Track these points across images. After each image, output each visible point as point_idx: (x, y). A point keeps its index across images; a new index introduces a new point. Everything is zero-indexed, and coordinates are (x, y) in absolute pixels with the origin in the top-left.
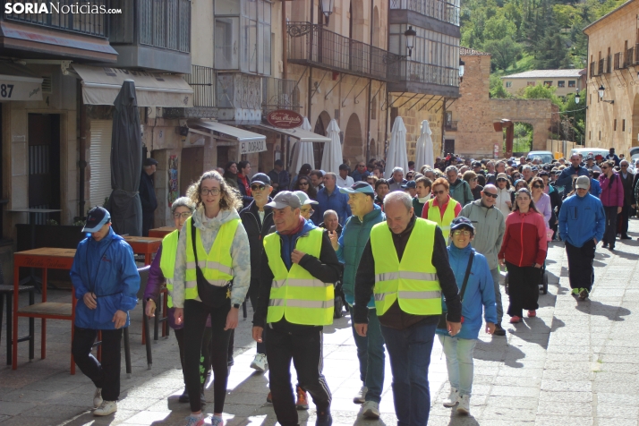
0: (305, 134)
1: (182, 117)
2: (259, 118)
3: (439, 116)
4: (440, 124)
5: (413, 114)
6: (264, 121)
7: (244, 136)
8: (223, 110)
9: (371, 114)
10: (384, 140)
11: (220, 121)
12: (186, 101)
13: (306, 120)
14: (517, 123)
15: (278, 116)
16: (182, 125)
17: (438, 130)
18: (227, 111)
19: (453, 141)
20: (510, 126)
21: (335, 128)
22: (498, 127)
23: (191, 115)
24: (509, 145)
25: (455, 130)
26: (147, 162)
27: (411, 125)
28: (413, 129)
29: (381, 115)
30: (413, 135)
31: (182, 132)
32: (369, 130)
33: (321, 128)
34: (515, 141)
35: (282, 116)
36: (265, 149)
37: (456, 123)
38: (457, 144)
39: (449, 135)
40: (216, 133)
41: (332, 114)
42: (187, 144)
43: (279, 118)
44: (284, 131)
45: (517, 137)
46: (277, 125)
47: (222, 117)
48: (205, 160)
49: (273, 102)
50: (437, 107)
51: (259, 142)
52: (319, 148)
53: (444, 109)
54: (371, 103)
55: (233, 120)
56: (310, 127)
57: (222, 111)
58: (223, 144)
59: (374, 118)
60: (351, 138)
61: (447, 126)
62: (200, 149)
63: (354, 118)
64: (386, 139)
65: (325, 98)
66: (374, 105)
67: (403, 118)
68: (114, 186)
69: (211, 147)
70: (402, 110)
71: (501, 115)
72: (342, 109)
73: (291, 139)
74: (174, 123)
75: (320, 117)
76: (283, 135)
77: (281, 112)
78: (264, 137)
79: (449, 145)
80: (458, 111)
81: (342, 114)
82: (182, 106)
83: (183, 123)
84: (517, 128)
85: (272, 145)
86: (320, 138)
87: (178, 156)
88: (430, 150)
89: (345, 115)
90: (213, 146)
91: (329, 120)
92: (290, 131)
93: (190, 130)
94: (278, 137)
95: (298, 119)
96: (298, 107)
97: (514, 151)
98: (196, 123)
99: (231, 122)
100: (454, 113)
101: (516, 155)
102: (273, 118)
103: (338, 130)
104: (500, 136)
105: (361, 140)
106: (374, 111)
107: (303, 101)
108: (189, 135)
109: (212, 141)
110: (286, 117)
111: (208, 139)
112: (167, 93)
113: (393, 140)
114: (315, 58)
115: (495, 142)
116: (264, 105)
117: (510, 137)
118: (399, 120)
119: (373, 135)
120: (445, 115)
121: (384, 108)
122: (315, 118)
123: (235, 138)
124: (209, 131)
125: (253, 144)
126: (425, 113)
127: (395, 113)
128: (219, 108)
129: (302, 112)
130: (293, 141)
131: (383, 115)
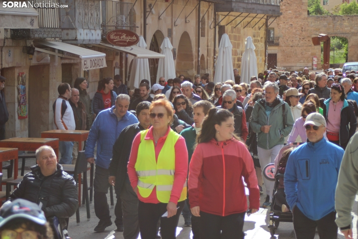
0: (141, 51)
1: (29, 38)
2: (99, 38)
3: (262, 32)
4: (263, 40)
5: (239, 32)
6: (103, 40)
7: (85, 54)
8: (66, 30)
9: (200, 32)
10: (212, 55)
11: (64, 41)
12: (32, 23)
13: (142, 38)
14: (334, 37)
15: (116, 35)
16: (29, 45)
17: (262, 45)
18: (70, 32)
19: (276, 54)
20: (327, 40)
21: (168, 45)
22: (316, 41)
23: (37, 36)
24: (326, 58)
25: (277, 45)
27: (237, 41)
28: (239, 45)
29: (210, 33)
30: (239, 51)
31: (29, 51)
32: (199, 47)
33: (155, 46)
34: (331, 53)
35: (120, 36)
36: (105, 65)
37: (278, 38)
38: (279, 57)
39: (272, 50)
40: (60, 52)
41: (165, 33)
42: (34, 62)
43: (118, 37)
44: (122, 49)
45: (333, 50)
46: (115, 44)
47: (66, 38)
48: (51, 76)
49: (112, 24)
50: (260, 24)
51: (100, 59)
52: (154, 63)
53: (267, 26)
54: (200, 22)
55: (76, 40)
56: (145, 45)
57: (65, 32)
58: (67, 61)
59: (203, 35)
60: (183, 53)
61: (270, 41)
62: (46, 66)
63: (185, 36)
64: (214, 55)
65: (159, 18)
66: (204, 23)
67: (230, 36)
69: (56, 64)
70: (228, 28)
71: (318, 30)
72: (174, 28)
73: (129, 56)
74: (22, 43)
75: (154, 35)
76: (122, 52)
77: (119, 32)
78: (104, 55)
79: (272, 60)
80: (279, 27)
81: (174, 33)
82: (29, 27)
83: (30, 43)
84: (334, 42)
85: (112, 62)
86: (154, 55)
87: (26, 73)
88: (254, 64)
89: (177, 33)
90: (58, 63)
91: (163, 38)
92: (127, 49)
93: (37, 49)
94: (117, 54)
95: (134, 38)
96: (135, 27)
97: (331, 63)
98: (41, 43)
99: (74, 42)
100: (276, 30)
101: (333, 66)
102: (112, 37)
103: (171, 47)
104: (318, 50)
105: (192, 55)
106: (203, 29)
107: (139, 22)
108: (35, 54)
109: (57, 59)
110: (124, 36)
111: (53, 57)
112: (14, 16)
113: (220, 55)
115: (314, 55)
116: (104, 26)
117: (327, 50)
118: (225, 37)
119: (203, 51)
120: (268, 32)
121: (212, 27)
122: (150, 36)
123: (78, 56)
124: (53, 50)
125: (94, 61)
126: (250, 31)
127: (222, 30)
128: (63, 29)
129: (138, 32)
130: (130, 58)
131: (211, 32)
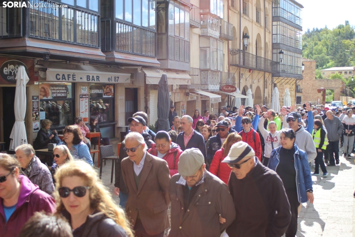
0: (238, 95)
1: (187, 88)
2: (219, 88)
3: (294, 87)
4: (294, 90)
5: (283, 86)
6: (220, 90)
7: (212, 96)
9: (265, 86)
10: (271, 97)
11: (202, 90)
12: (188, 82)
13: (238, 89)
14: (327, 90)
16: (187, 92)
17: (293, 93)
18: (205, 86)
20: (324, 91)
21: (250, 92)
22: (319, 91)
23: (190, 88)
24: (324, 99)
25: (301, 92)
26: (172, 107)
27: (282, 91)
28: (283, 92)
29: (270, 87)
30: (283, 95)
31: (187, 94)
32: (264, 93)
33: (244, 93)
34: (326, 97)
35: (228, 88)
36: (221, 101)
37: (302, 90)
38: (302, 98)
39: (298, 95)
40: (201, 95)
41: (249, 86)
42: (189, 99)
43: (227, 89)
44: (229, 93)
45: (327, 95)
46: (226, 91)
47: (203, 89)
48: (196, 106)
49: (224, 82)
50: (293, 83)
51: (218, 98)
52: (243, 100)
53: (296, 84)
54: (265, 82)
55: (208, 89)
56: (239, 92)
57: (203, 86)
58: (204, 99)
59: (267, 88)
60: (257, 97)
61: (298, 90)
62: (194, 101)
63: (258, 88)
65: (246, 80)
66: (267, 82)
67: (279, 89)
68: (158, 117)
69: (199, 100)
70: (278, 85)
71: (320, 86)
72: (253, 84)
73: (232, 97)
74: (184, 91)
75: (244, 88)
76: (228, 95)
77: (227, 86)
78: (220, 96)
79: (298, 100)
80: (302, 85)
81: (253, 86)
82: (186, 84)
83: (188, 91)
84: (327, 91)
85: (224, 99)
86: (244, 97)
87: (185, 105)
88: (290, 101)
89: (254, 87)
90: (200, 100)
91: (248, 89)
92: (231, 94)
93: (190, 94)
94: (227, 96)
95: (234, 89)
96: (235, 84)
97: (326, 101)
98: (192, 91)
99: (207, 90)
100: (301, 86)
101: (327, 103)
102: (224, 88)
103: (251, 93)
104: (320, 95)
105: (261, 97)
106: (267, 85)
107: (237, 82)
108: (190, 95)
109: (199, 98)
110: (230, 88)
111: (197, 97)
112: (180, 79)
113: (274, 97)
114: (242, 64)
115: (318, 97)
116: (220, 83)
117: (324, 95)
118: (276, 88)
119: (266, 95)
120: (297, 87)
121: (271, 84)
122: (242, 88)
123: (208, 97)
124: (198, 94)
125: (215, 99)
126: (288, 86)
127: (275, 85)
128: (202, 85)
129: (236, 86)
130: (233, 98)
131: (270, 86)
